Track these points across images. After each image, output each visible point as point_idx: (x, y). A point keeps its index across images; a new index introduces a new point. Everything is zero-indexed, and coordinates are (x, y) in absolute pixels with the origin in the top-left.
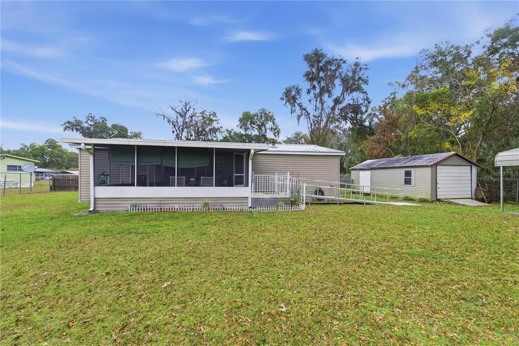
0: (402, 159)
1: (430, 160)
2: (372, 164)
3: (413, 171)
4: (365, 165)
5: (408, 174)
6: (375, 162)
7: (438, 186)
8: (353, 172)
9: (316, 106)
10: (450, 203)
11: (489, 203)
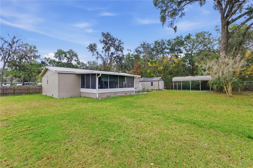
1: (158, 79)
5: (152, 83)
7: (159, 86)
9: (105, 54)
11: (167, 89)
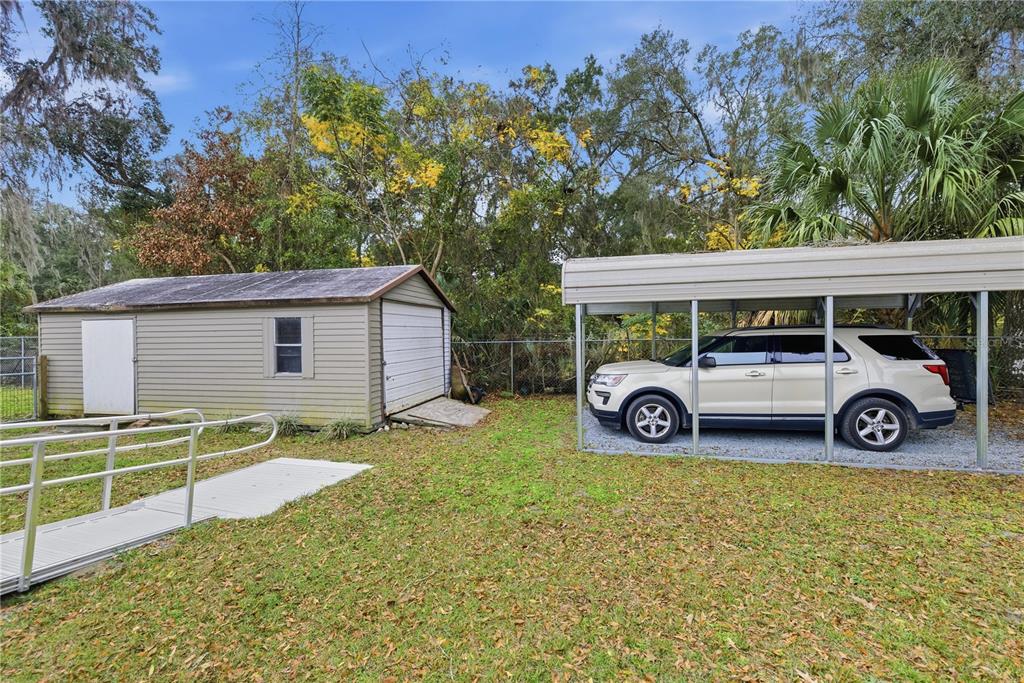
0: (263, 277)
1: (359, 284)
2: (146, 291)
3: (307, 318)
4: (111, 296)
5: (288, 331)
6: (162, 285)
7: (387, 371)
8: (45, 324)
10: (420, 424)
